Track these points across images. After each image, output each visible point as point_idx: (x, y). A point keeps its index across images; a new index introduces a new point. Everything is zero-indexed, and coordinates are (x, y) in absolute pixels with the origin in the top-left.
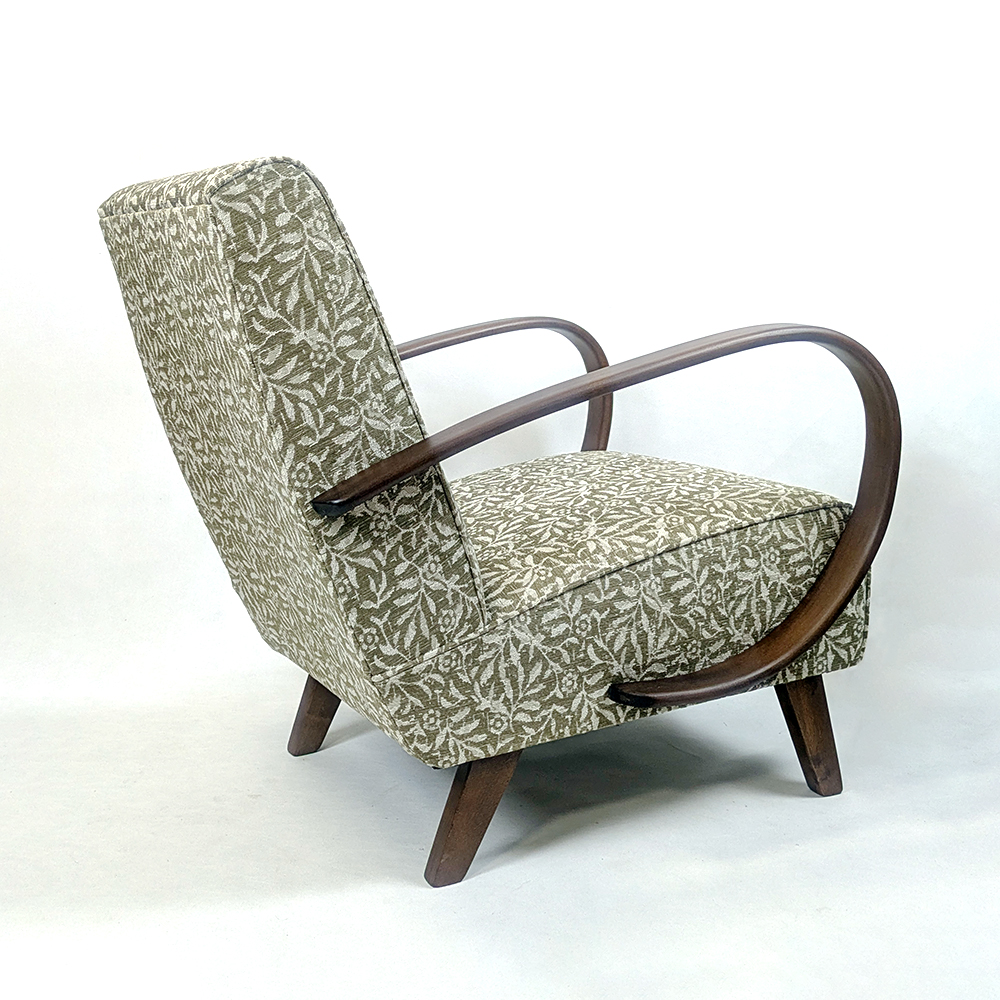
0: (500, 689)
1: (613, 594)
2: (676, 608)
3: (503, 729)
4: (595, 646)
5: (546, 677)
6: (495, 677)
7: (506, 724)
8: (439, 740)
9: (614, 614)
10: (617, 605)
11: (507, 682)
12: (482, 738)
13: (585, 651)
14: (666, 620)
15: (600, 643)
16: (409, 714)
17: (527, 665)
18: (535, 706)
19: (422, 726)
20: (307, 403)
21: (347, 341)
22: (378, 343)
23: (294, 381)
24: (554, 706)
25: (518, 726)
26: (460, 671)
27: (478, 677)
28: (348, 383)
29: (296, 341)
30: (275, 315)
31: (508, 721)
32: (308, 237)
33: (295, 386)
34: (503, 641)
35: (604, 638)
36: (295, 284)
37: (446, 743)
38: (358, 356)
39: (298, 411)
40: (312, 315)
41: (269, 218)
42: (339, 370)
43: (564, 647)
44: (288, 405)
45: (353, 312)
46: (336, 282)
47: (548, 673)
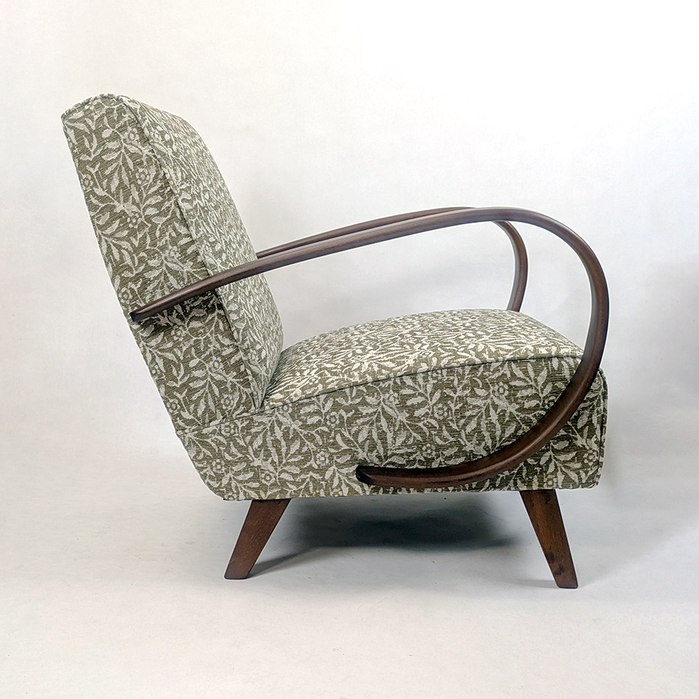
0: (268, 455)
1: (358, 401)
2: (411, 417)
3: (271, 482)
4: (342, 435)
5: (303, 451)
6: (264, 445)
7: (274, 479)
8: (225, 481)
9: (358, 415)
10: (360, 408)
11: (273, 450)
12: (256, 485)
13: (334, 438)
14: (402, 425)
15: (347, 434)
16: (203, 459)
17: (289, 442)
18: (296, 470)
19: (212, 469)
20: (127, 250)
21: (151, 211)
22: (174, 213)
23: (117, 235)
24: (311, 473)
25: (284, 482)
26: (238, 437)
27: (251, 443)
28: (154, 239)
29: (118, 210)
30: (104, 193)
31: (275, 477)
32: (124, 144)
33: (119, 239)
34: (270, 421)
35: (349, 431)
36: (116, 174)
37: (229, 484)
38: (160, 221)
39: (121, 255)
40: (127, 195)
41: (98, 132)
42: (147, 230)
43: (317, 432)
44: (115, 251)
45: (155, 193)
46: (143, 173)
47: (305, 449)
